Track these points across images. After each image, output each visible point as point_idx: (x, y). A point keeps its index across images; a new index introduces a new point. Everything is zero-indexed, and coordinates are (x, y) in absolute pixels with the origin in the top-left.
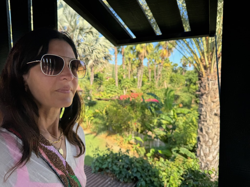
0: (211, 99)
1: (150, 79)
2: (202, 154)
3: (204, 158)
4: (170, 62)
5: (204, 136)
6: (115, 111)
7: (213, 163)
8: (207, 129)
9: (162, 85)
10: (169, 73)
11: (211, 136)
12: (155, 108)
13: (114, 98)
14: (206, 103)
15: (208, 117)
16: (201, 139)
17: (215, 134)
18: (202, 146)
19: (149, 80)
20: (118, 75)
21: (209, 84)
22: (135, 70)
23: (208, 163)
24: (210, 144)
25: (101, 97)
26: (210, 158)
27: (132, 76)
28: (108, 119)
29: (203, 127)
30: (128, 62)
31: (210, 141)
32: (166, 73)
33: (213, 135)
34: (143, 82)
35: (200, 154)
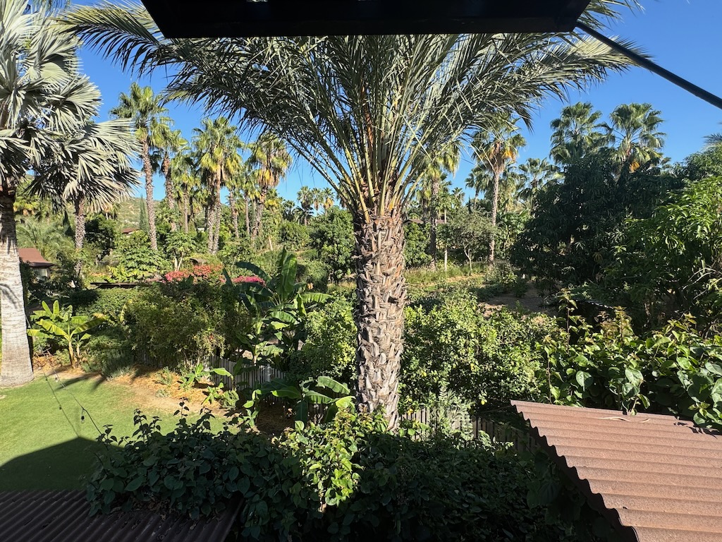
0: (381, 269)
1: (237, 233)
2: (369, 386)
3: (373, 393)
4: (279, 196)
5: (372, 347)
6: (153, 312)
7: (390, 400)
8: (376, 331)
9: (263, 245)
10: (278, 221)
11: (383, 347)
12: (256, 296)
13: (149, 280)
14: (372, 278)
15: (377, 307)
16: (366, 354)
17: (392, 341)
18: (368, 368)
19: (235, 236)
20: (157, 224)
21: (377, 238)
22: (200, 213)
23: (381, 401)
24: (384, 362)
25: (109, 278)
26: (384, 391)
27: (194, 226)
28: (134, 334)
29: (368, 328)
30: (182, 193)
31: (383, 355)
32: (270, 220)
33: (388, 343)
34: (221, 239)
35: (365, 386)
